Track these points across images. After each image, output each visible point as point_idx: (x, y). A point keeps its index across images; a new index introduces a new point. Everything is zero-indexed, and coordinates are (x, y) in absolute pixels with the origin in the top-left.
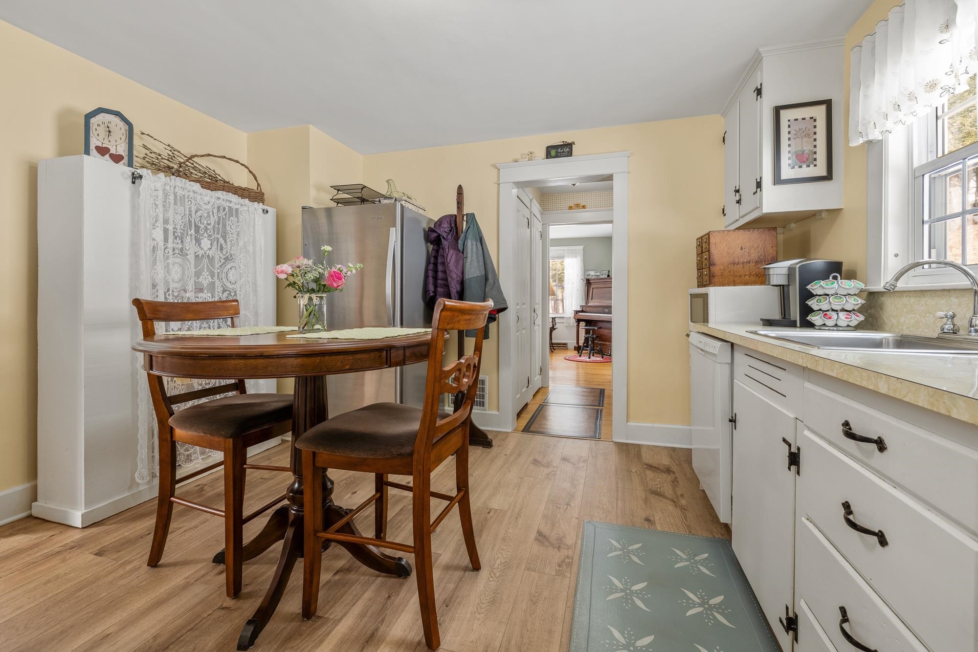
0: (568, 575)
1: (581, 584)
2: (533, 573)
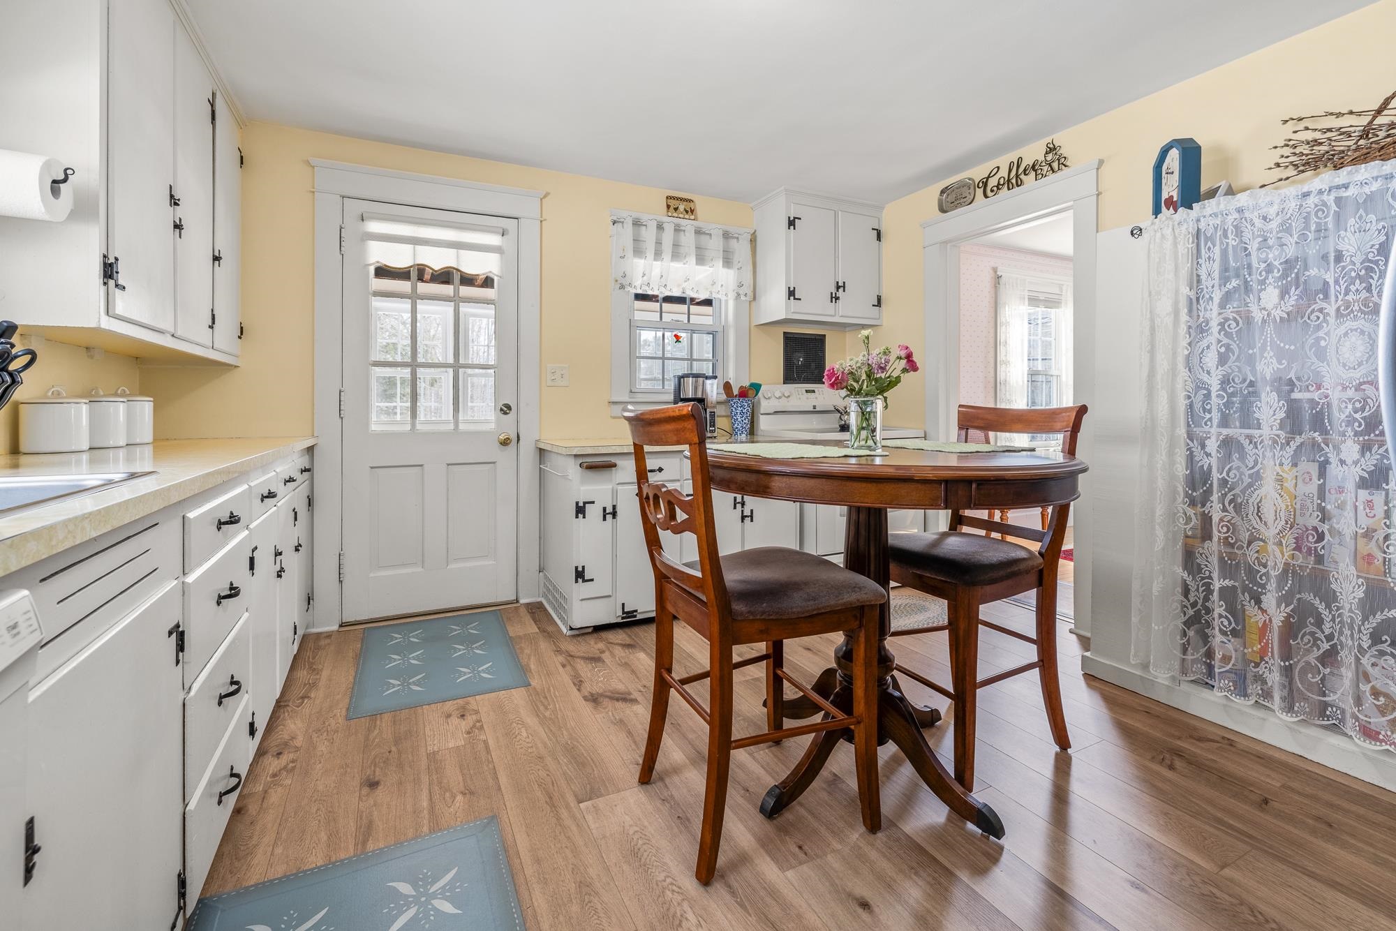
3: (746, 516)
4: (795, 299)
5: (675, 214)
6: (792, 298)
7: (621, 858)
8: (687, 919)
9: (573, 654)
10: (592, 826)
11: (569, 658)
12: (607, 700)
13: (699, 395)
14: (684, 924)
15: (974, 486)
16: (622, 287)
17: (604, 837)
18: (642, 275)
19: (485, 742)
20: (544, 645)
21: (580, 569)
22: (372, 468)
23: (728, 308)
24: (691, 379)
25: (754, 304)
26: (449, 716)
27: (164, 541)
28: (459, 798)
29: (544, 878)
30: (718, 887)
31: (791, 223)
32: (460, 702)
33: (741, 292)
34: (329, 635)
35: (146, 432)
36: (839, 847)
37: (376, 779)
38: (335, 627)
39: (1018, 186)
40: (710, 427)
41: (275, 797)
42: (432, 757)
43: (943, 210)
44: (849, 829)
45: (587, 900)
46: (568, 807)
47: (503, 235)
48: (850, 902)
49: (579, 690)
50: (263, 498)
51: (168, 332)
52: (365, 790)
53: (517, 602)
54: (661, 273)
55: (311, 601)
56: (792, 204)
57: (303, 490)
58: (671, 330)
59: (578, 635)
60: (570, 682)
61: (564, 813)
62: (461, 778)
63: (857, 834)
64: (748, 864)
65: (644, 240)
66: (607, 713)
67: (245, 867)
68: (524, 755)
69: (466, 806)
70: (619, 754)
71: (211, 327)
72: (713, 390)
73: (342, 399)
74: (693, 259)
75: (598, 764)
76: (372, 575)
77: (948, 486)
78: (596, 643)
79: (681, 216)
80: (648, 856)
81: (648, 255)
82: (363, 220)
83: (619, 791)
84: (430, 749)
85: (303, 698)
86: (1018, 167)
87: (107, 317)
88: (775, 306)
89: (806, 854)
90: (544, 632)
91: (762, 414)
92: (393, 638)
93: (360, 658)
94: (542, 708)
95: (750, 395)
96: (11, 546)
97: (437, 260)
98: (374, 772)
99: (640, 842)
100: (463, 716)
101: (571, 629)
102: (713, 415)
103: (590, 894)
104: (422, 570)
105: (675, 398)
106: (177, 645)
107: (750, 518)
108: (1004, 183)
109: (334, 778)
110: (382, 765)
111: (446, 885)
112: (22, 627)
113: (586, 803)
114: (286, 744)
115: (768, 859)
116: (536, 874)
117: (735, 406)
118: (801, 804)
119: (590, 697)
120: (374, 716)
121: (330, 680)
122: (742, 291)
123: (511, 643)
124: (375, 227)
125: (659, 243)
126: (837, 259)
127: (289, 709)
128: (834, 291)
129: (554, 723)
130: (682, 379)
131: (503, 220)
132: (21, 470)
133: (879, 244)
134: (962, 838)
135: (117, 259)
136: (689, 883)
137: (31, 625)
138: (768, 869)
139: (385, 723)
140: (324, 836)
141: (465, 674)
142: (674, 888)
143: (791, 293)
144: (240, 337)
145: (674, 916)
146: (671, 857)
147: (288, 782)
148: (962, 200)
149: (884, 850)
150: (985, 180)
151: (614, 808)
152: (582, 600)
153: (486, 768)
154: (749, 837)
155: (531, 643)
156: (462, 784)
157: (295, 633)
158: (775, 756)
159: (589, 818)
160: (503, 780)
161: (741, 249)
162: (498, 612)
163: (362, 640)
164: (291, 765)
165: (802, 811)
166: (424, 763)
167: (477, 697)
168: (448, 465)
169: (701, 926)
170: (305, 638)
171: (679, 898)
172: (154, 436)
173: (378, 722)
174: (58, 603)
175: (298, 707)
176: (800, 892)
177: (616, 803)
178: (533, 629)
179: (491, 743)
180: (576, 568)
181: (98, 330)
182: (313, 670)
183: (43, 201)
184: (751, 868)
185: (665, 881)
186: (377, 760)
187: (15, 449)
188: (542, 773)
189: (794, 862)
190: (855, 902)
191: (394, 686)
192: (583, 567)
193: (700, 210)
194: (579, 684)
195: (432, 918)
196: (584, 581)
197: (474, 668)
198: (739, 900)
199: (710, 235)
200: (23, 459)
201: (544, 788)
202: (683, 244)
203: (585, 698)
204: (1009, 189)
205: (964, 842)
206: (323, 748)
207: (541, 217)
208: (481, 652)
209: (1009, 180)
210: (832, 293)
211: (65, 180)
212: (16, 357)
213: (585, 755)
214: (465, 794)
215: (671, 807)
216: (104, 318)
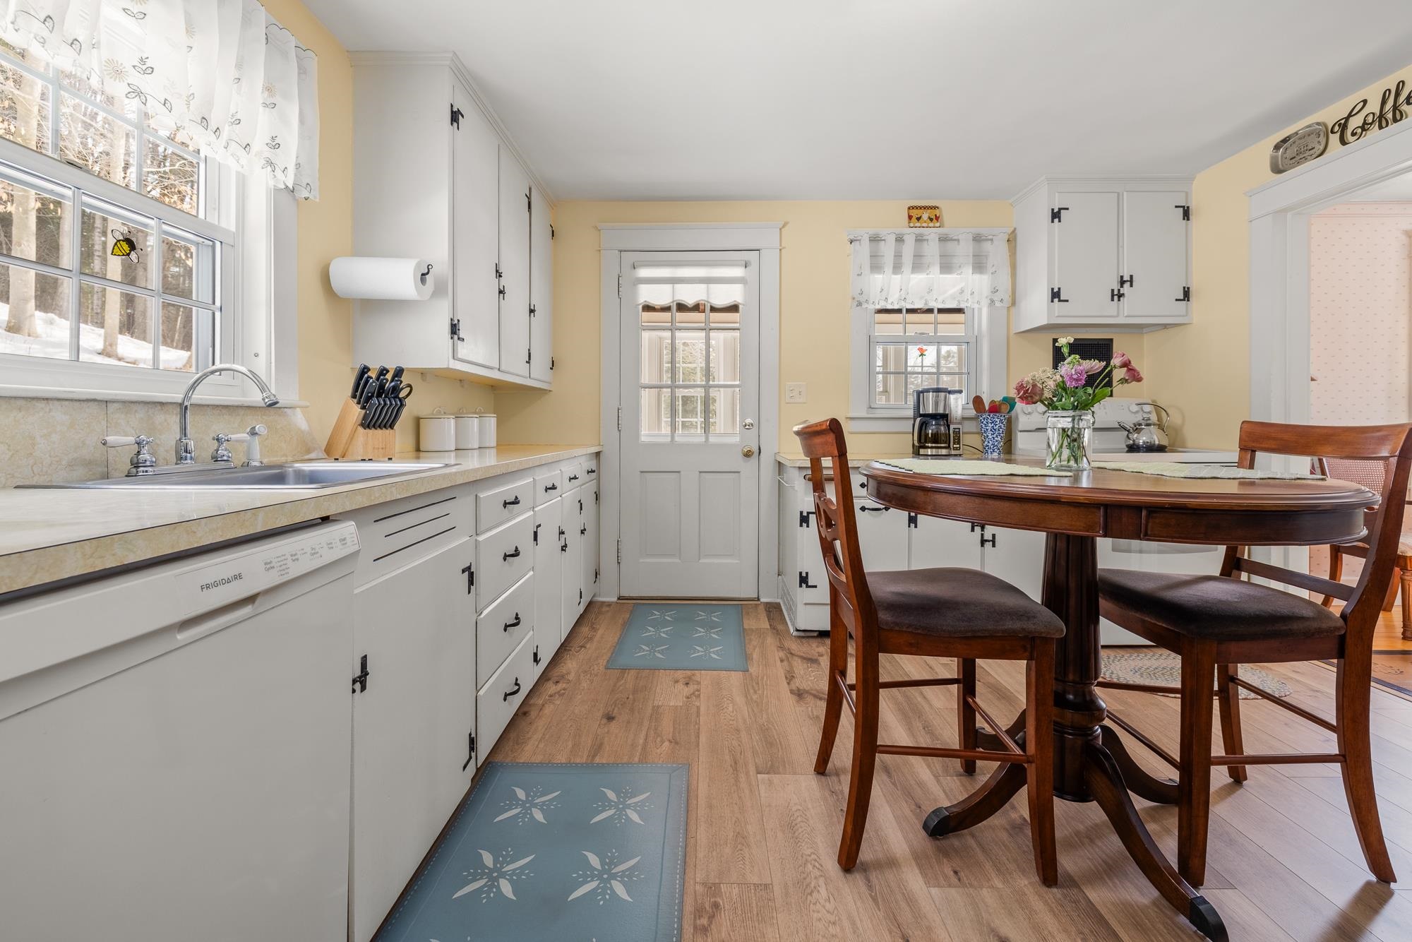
0: (699, 888)
1: (677, 874)
2: (756, 880)
3: (986, 541)
4: (1060, 301)
5: (918, 224)
6: (1056, 300)
7: (778, 826)
8: (818, 891)
9: (793, 652)
10: (763, 794)
11: (789, 655)
12: (811, 697)
13: (941, 411)
14: (814, 894)
15: (1144, 513)
16: (860, 304)
17: (770, 806)
18: (880, 290)
19: (698, 708)
20: (770, 640)
21: (804, 575)
22: (642, 472)
23: (983, 317)
24: (931, 393)
25: (1013, 310)
26: (677, 682)
27: (460, 510)
28: (667, 743)
29: (711, 821)
30: (858, 877)
31: (1056, 215)
32: (689, 673)
33: (995, 299)
34: (609, 604)
35: (492, 440)
36: (1000, 885)
37: (613, 715)
38: (615, 599)
39: (1395, 120)
40: (954, 444)
41: (548, 710)
42: (656, 709)
43: (1277, 169)
44: (1020, 874)
45: (739, 847)
46: (747, 774)
47: (746, 267)
48: (991, 937)
49: (788, 683)
50: (547, 489)
51: (496, 368)
52: (604, 721)
53: (758, 600)
54: (901, 286)
55: (598, 576)
56: (1057, 194)
57: (592, 487)
58: (915, 343)
59: (803, 637)
60: (783, 675)
61: (743, 778)
62: (672, 730)
63: (1027, 882)
64: (894, 869)
65: (882, 254)
66: (807, 708)
67: (520, 750)
68: (725, 725)
69: (670, 752)
70: (806, 744)
71: (528, 362)
72: (958, 405)
73: (620, 415)
74: (937, 269)
75: (784, 747)
76: (641, 560)
77: (1108, 511)
78: (817, 647)
79: (925, 225)
80: (802, 832)
81: (886, 270)
82: (634, 268)
83: (795, 773)
84: (656, 703)
85: (581, 647)
86: (1398, 94)
87: (453, 361)
88: (1036, 310)
89: (959, 880)
90: (774, 629)
91: (1021, 431)
92: (653, 614)
93: (626, 625)
94: (752, 691)
95: (1003, 410)
96: (347, 496)
97: (690, 295)
98: (614, 709)
99: (799, 819)
100: (687, 684)
101: (797, 630)
102: (957, 433)
103: (743, 845)
104: (680, 561)
105: (914, 414)
106: (469, 580)
107: (991, 543)
108: (1373, 121)
109: (587, 707)
110: (620, 706)
111: (639, 802)
112: (348, 541)
113: (763, 775)
114: (563, 677)
115: (917, 871)
116: (706, 816)
117: (984, 422)
118: (973, 836)
119: (796, 692)
120: (624, 670)
121: (602, 638)
122: (997, 297)
123: (743, 633)
124: (644, 273)
125: (898, 256)
126: (1121, 249)
127: (571, 653)
128: (1116, 287)
129: (757, 705)
130: (922, 394)
131: (746, 253)
132: (421, 460)
133: (1187, 225)
134: (1165, 927)
135: (458, 321)
136: (831, 864)
137: (353, 541)
138: (914, 880)
139: (630, 677)
140: (570, 744)
141: (699, 651)
142: (817, 864)
143: (1056, 295)
144: (551, 369)
145: (808, 885)
146: (823, 840)
147: (558, 702)
148: (1308, 153)
149: (1053, 905)
150: (1343, 122)
151: (786, 785)
152: (806, 604)
153: (692, 727)
154: (905, 846)
155: (760, 637)
156: (671, 734)
157: (581, 597)
158: (963, 785)
159: (762, 788)
160: (703, 739)
161: (997, 252)
162: (740, 606)
163: (631, 612)
164: (563, 691)
165: (971, 842)
166: (649, 711)
167: (703, 671)
168: (700, 472)
169: (829, 902)
170: (590, 604)
171: (818, 873)
172: (497, 442)
173: (626, 675)
174: (386, 536)
175: (577, 652)
176: (938, 910)
177: (789, 783)
178: (765, 624)
179: (702, 709)
180: (801, 573)
181: (448, 369)
182: (593, 629)
183: (416, 287)
184: (895, 872)
185: (810, 856)
186: (617, 702)
187: (418, 449)
188: (735, 743)
189: (942, 882)
190: (996, 938)
191: (644, 650)
192: (807, 573)
193: (946, 216)
194: (790, 678)
195: (623, 821)
196: (808, 586)
197: (707, 648)
198: (873, 894)
199: (958, 240)
200: (422, 454)
201: (733, 755)
202: (926, 254)
203: (792, 692)
204: (1381, 127)
205: (1165, 931)
206: (585, 685)
207: (781, 246)
208: (716, 637)
209: (1382, 116)
210: (1113, 290)
211: (428, 273)
212: (402, 389)
213: (776, 737)
214: (672, 742)
215: (838, 800)
216: (452, 361)
